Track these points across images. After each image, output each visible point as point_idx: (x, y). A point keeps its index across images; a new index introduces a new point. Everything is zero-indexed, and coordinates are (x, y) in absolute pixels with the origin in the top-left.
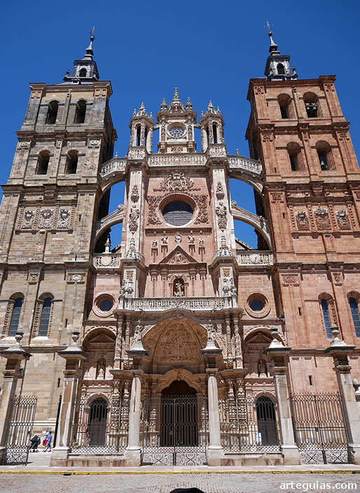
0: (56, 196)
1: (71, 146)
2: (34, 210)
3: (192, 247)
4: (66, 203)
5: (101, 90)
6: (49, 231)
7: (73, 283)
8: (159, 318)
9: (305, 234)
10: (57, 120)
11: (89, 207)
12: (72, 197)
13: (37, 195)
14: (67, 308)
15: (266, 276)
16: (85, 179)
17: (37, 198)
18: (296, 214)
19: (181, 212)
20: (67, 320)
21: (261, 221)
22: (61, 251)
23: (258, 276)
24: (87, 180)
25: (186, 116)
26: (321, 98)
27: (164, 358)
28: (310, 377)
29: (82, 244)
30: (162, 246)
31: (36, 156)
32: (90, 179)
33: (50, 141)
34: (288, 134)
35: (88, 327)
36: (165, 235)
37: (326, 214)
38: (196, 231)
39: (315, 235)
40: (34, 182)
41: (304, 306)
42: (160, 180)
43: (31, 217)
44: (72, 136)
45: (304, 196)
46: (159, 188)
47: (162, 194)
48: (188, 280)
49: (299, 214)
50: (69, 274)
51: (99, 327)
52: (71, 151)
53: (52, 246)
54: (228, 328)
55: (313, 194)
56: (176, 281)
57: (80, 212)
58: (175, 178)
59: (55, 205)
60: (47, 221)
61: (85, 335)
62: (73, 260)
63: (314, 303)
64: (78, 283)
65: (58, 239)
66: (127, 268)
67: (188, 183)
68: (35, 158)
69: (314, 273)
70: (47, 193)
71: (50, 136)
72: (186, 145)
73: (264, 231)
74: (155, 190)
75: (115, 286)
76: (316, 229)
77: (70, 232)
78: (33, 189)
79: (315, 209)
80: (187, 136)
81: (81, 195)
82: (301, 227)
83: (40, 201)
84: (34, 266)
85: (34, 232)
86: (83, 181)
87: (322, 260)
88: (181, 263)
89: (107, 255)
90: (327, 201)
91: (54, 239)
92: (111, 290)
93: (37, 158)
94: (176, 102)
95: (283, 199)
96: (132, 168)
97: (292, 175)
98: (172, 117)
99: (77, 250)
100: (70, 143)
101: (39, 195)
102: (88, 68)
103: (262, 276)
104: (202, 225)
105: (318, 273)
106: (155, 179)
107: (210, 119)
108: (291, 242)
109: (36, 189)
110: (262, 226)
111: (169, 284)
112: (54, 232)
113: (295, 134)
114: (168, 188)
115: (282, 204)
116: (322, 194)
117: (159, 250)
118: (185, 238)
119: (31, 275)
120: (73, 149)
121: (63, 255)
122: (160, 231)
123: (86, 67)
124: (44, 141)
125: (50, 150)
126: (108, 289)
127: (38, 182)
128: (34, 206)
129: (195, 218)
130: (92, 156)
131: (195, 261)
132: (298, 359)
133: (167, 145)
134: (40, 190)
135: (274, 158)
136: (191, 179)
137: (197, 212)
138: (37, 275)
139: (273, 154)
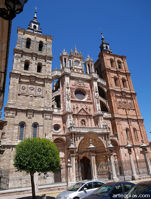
0: (35, 81)
1: (39, 61)
2: (26, 86)
3: (87, 108)
4: (40, 85)
5: (49, 39)
6: (34, 96)
7: (47, 119)
8: (85, 134)
9: (121, 108)
10: (31, 48)
11: (50, 88)
12: (42, 83)
13: (26, 79)
14: (45, 129)
15: (109, 121)
16: (47, 76)
17: (27, 81)
18: (118, 101)
19: (81, 95)
20: (46, 134)
21: (106, 102)
22: (39, 105)
23: (107, 121)
24: (48, 77)
25: (80, 58)
26: (122, 63)
27: (81, 149)
28: (125, 154)
29: (49, 103)
30: (77, 107)
31: (24, 62)
32: (49, 77)
33: (29, 56)
34: (114, 73)
35: (54, 137)
36: (77, 103)
37: (126, 102)
38: (88, 103)
39: (123, 109)
40: (24, 73)
41: (123, 132)
42: (74, 81)
43: (25, 89)
44: (39, 56)
45: (120, 95)
46: (74, 85)
47: (75, 87)
48: (86, 121)
49: (119, 101)
50: (45, 115)
51: (59, 137)
52: (39, 63)
53: (36, 102)
54: (107, 138)
55: (122, 95)
56: (82, 121)
57: (46, 90)
58: (79, 82)
59: (35, 85)
60: (33, 92)
61: (54, 140)
62: (46, 110)
63: (125, 131)
64: (49, 119)
65: (38, 100)
66: (69, 115)
67: (84, 85)
68: (23, 62)
69: (124, 121)
70: (32, 80)
71: (29, 54)
72: (81, 70)
73: (107, 105)
74: (72, 85)
75: (60, 121)
76: (123, 107)
77: (43, 97)
78: (25, 77)
79: (123, 100)
80: (81, 66)
81: (46, 83)
82: (119, 105)
83: (28, 82)
84: (30, 111)
85: (27, 96)
86: (46, 77)
87: (125, 117)
88: (83, 114)
89: (56, 108)
90: (126, 98)
91: (36, 100)
92: (59, 122)
93: (24, 63)
94: (76, 52)
95: (114, 96)
96: (66, 75)
97: (116, 88)
98: (76, 57)
99: (47, 105)
100: (38, 59)
101: (27, 79)
102: (37, 26)
103: (108, 121)
104: (89, 101)
105: (125, 121)
106: (72, 81)
107: (90, 62)
108: (118, 110)
109: (26, 77)
110: (107, 103)
111: (80, 122)
112: (35, 97)
113: (116, 73)
114: (77, 85)
115: (114, 97)
116: (125, 96)
117: (76, 108)
118: (84, 105)
119: (29, 114)
120: (40, 62)
121: (41, 107)
122: (76, 101)
123: (36, 25)
124: (26, 55)
125: (29, 60)
126: (58, 122)
127: (26, 73)
128: (26, 84)
129: (87, 98)
130: (48, 67)
131: (88, 114)
132: (122, 148)
133: (75, 68)
134: (27, 77)
135: (111, 81)
136: (85, 83)
137: (87, 96)
138: (31, 115)
139: (110, 79)
